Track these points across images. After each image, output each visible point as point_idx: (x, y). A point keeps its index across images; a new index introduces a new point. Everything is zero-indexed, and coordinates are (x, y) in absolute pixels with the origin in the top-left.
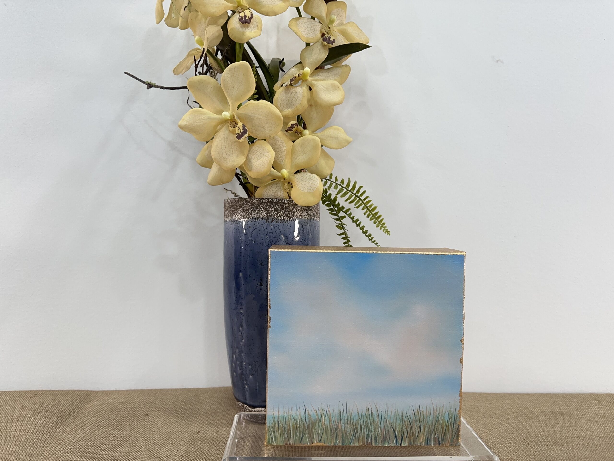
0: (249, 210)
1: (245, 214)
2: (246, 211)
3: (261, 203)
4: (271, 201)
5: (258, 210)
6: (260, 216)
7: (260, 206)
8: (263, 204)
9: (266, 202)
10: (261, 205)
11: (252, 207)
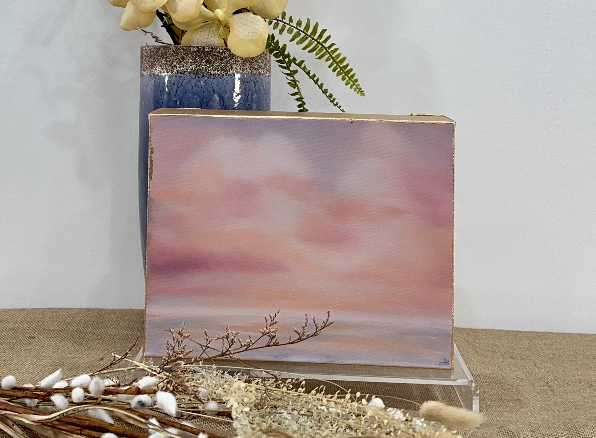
0: (173, 62)
1: (168, 67)
2: (170, 62)
3: (189, 53)
4: (202, 49)
5: (184, 61)
6: (187, 70)
7: (187, 57)
8: (191, 54)
9: (195, 52)
10: (189, 55)
11: (177, 58)
